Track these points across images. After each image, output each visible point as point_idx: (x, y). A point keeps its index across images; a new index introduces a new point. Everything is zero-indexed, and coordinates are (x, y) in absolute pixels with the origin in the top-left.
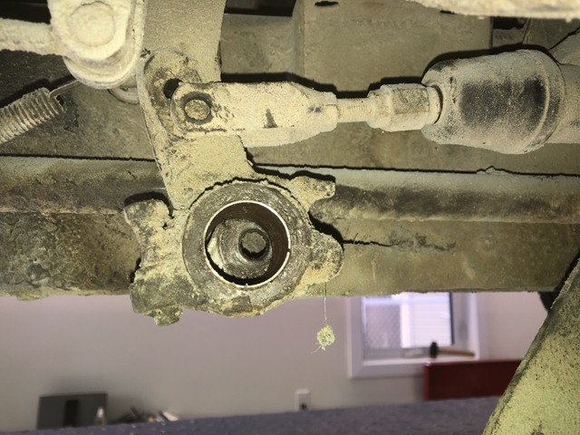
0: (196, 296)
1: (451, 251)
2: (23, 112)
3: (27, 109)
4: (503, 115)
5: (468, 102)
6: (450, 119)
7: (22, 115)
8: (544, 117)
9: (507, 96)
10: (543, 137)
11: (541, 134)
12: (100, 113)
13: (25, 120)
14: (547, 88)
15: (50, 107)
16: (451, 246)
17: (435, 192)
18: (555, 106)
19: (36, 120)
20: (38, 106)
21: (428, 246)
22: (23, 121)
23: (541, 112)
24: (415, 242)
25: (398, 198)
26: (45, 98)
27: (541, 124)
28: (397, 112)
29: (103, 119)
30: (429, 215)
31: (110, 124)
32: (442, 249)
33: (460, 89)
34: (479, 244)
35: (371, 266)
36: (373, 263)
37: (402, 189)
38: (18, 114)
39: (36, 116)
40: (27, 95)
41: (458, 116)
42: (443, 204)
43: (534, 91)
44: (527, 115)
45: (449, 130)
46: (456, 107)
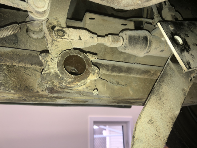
0: (61, 78)
1: (126, 86)
2: (10, 29)
3: (11, 28)
4: (138, 44)
5: (130, 39)
6: (126, 44)
7: (10, 30)
8: (148, 45)
9: (139, 39)
10: (148, 51)
11: (148, 50)
12: (25, 40)
13: (10, 31)
14: (148, 38)
15: (18, 29)
16: (126, 85)
17: (122, 66)
18: (151, 43)
20: (14, 28)
21: (120, 84)
22: (9, 32)
23: (147, 44)
24: (116, 83)
25: (112, 67)
26: (17, 26)
27: (148, 47)
28: (112, 41)
30: (120, 73)
31: (28, 44)
32: (123, 86)
33: (128, 36)
34: (133, 85)
35: (105, 86)
36: (105, 85)
37: (113, 65)
38: (8, 29)
39: (14, 31)
40: (12, 25)
41: (128, 43)
42: (124, 70)
43: (146, 39)
44: (144, 44)
45: (126, 47)
46: (127, 41)
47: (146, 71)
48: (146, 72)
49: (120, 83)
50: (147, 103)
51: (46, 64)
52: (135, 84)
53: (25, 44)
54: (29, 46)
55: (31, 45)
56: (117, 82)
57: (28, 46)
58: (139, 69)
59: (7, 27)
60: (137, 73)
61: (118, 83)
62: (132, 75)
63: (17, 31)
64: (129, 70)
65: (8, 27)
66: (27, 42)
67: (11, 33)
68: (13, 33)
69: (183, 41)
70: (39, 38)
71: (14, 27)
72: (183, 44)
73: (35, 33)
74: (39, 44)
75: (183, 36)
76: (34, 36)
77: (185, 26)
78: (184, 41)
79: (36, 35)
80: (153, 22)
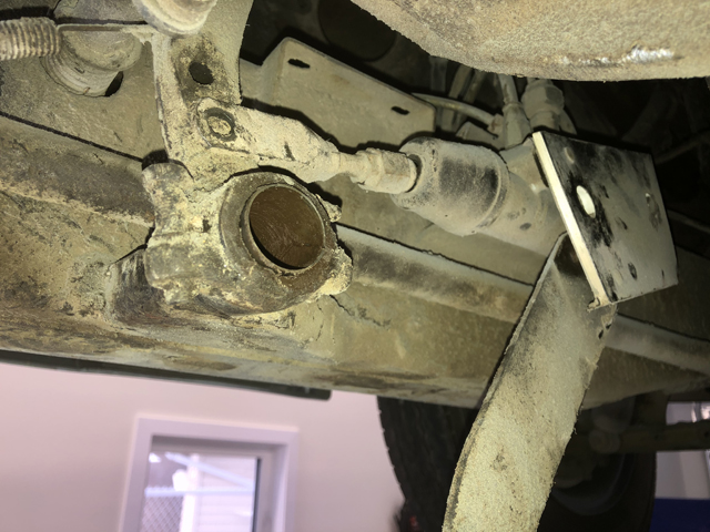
0: (227, 272)
1: (387, 327)
2: (23, 35)
3: (28, 32)
4: (468, 191)
5: (446, 172)
6: (429, 185)
7: (20, 38)
8: (495, 201)
9: (473, 176)
10: (490, 220)
11: (491, 215)
12: (34, 89)
13: (21, 43)
14: (500, 178)
15: (55, 40)
16: (387, 323)
17: (393, 257)
18: (503, 194)
19: (33, 49)
20: (42, 34)
21: (368, 319)
22: (18, 44)
23: (493, 196)
24: (357, 313)
25: (364, 254)
26: (53, 29)
27: (492, 207)
29: (36, 97)
30: (384, 279)
31: (45, 106)
32: (379, 324)
33: (441, 161)
34: (409, 325)
35: (330, 319)
37: (368, 248)
38: (16, 34)
39: (35, 45)
40: (30, 20)
41: (436, 184)
42: (398, 270)
43: (491, 178)
44: (484, 196)
45: (426, 196)
46: (436, 176)
47: (465, 284)
48: (464, 288)
49: (368, 315)
50: (492, 398)
51: (172, 207)
52: (417, 324)
53: (31, 104)
54: (50, 115)
55: (56, 112)
56: (359, 309)
57: (44, 116)
58: (445, 276)
59: (9, 22)
60: (436, 288)
61: (363, 314)
62: (419, 293)
63: (49, 47)
64: (413, 275)
65: (13, 25)
66: (41, 96)
67: (22, 49)
68: (31, 52)
69: (596, 207)
70: (90, 91)
71: (39, 28)
72: (597, 217)
73: (87, 68)
74: (91, 117)
75: (595, 192)
76: (75, 82)
77: (599, 159)
78: (598, 206)
79: (83, 79)
80: (494, 124)
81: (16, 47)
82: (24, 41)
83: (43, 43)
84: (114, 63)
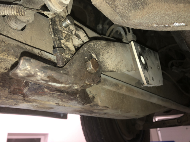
3: (16, 9)
12: (2, 27)
16: (96, 95)
34: (101, 95)
38: (13, 9)
48: (116, 85)
49: (91, 93)
56: (89, 91)
58: (112, 82)
60: (110, 85)
62: (105, 87)
64: (104, 81)
66: (4, 29)
70: (18, 29)
74: (18, 36)
76: (14, 26)
77: (146, 51)
79: (17, 25)
81: (12, 12)
82: (15, 11)
83: (20, 12)
84: (28, 21)
